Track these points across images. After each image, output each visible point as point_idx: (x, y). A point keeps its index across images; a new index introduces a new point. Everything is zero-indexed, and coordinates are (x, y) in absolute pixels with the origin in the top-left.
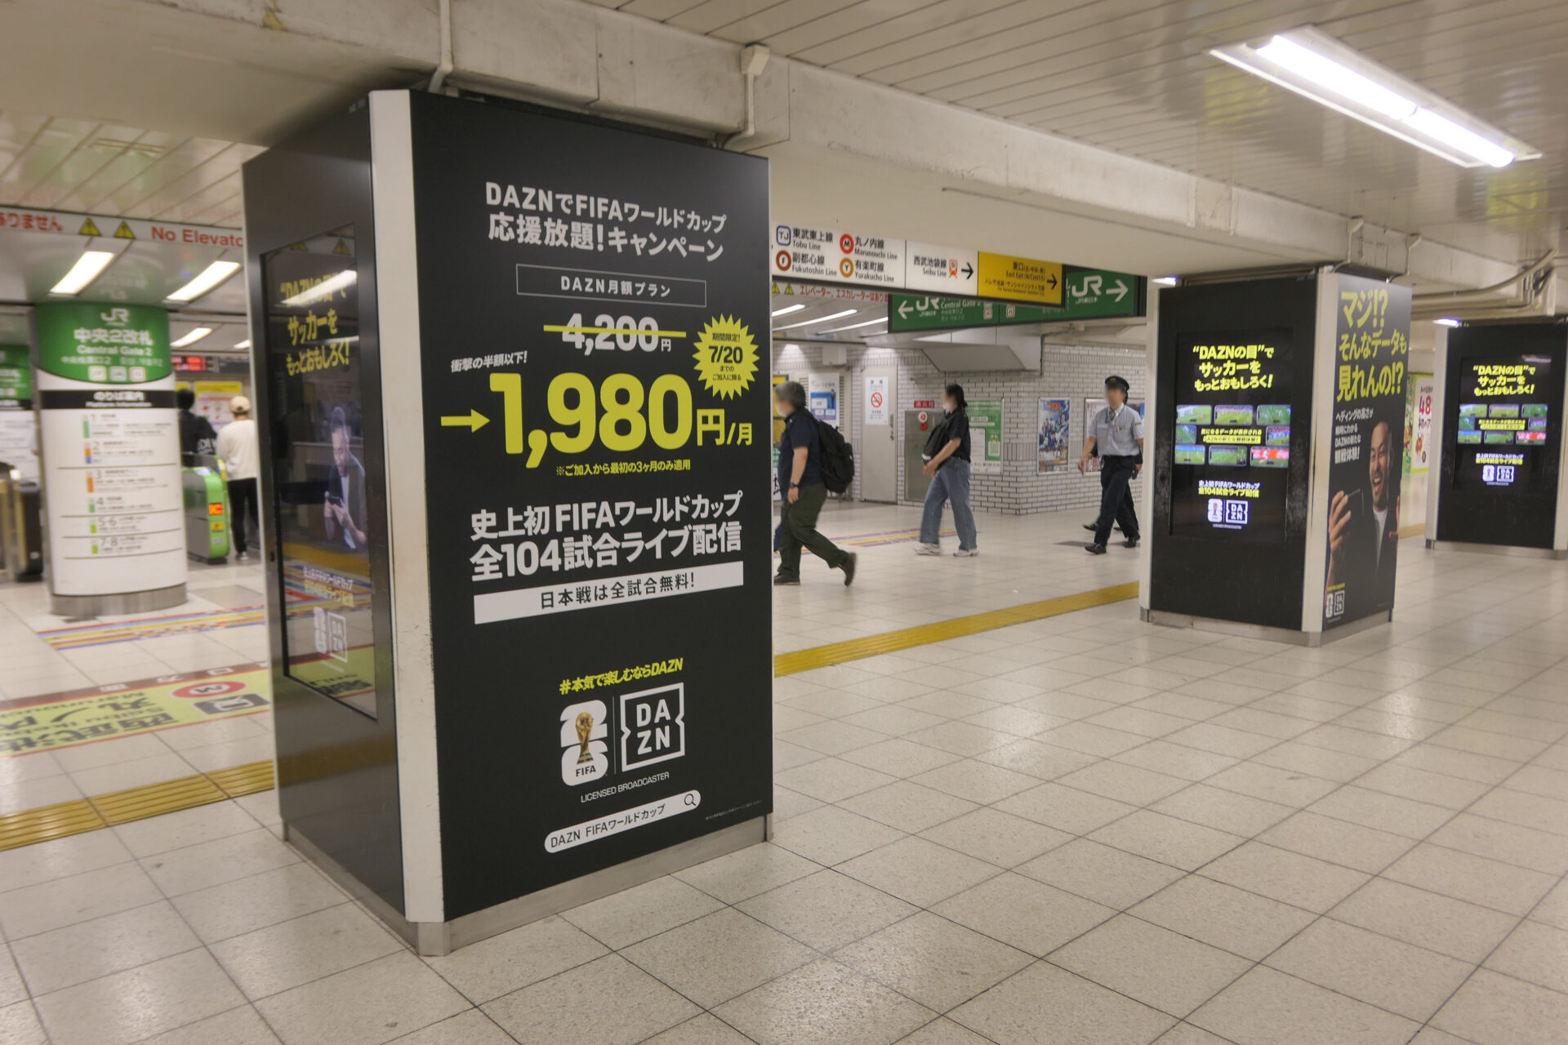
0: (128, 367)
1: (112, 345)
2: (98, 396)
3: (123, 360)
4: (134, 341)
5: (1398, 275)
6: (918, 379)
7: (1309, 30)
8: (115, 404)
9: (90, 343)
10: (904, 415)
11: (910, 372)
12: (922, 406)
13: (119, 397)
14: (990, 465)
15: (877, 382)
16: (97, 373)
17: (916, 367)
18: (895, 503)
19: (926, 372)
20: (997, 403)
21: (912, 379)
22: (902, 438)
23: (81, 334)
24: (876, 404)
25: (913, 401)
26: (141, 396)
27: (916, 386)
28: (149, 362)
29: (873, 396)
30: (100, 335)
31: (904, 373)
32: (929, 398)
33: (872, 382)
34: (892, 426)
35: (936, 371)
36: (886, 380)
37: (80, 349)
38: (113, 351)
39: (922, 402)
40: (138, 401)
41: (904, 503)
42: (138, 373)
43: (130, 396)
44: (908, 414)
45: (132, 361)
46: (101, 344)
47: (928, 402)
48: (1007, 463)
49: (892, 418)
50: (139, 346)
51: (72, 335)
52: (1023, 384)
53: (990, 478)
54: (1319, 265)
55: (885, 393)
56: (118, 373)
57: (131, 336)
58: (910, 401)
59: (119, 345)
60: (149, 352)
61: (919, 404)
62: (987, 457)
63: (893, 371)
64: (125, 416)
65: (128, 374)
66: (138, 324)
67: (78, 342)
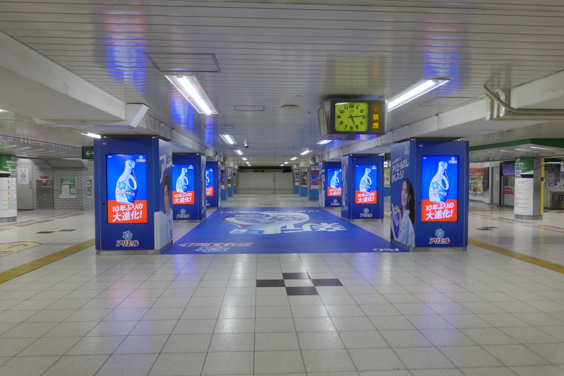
6: (41, 169)
10: (36, 181)
11: (39, 167)
12: (43, 178)
14: (72, 196)
15: (23, 169)
17: (41, 166)
18: (32, 210)
19: (45, 167)
20: (74, 177)
21: (39, 169)
22: (35, 188)
24: (23, 177)
25: (40, 176)
27: (41, 172)
29: (22, 174)
31: (35, 167)
32: (46, 175)
33: (21, 170)
34: (30, 184)
35: (51, 167)
36: (27, 170)
39: (43, 177)
41: (36, 209)
44: (37, 181)
47: (46, 177)
48: (78, 195)
49: (30, 182)
52: (82, 172)
53: (72, 200)
55: (27, 173)
58: (38, 176)
61: (42, 177)
62: (70, 193)
63: (30, 166)
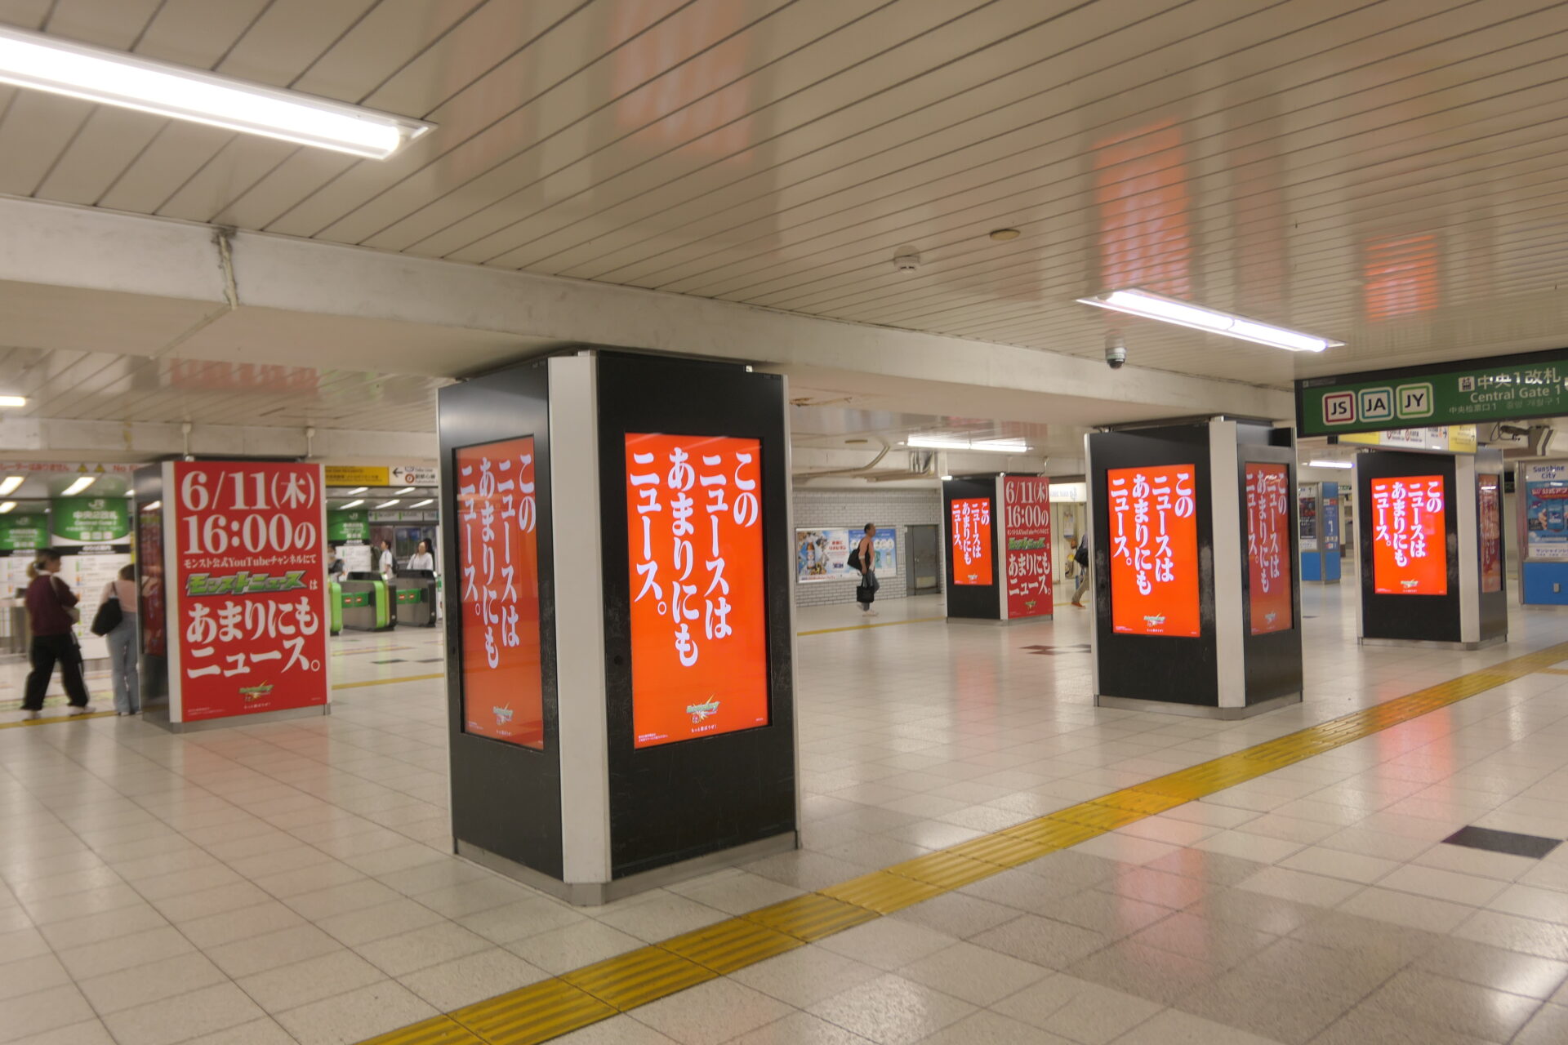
0: (102, 531)
1: (94, 520)
2: (85, 549)
3: (100, 528)
4: (107, 517)
8: (94, 552)
9: (82, 520)
13: (97, 548)
16: (85, 535)
23: (77, 515)
26: (109, 548)
28: (115, 529)
30: (88, 514)
37: (76, 523)
38: (95, 523)
40: (107, 550)
42: (109, 535)
43: (103, 548)
45: (105, 528)
46: (88, 520)
50: (109, 520)
51: (72, 516)
56: (97, 535)
57: (105, 514)
59: (98, 520)
60: (115, 523)
64: (100, 559)
65: (103, 535)
66: (109, 508)
67: (75, 519)
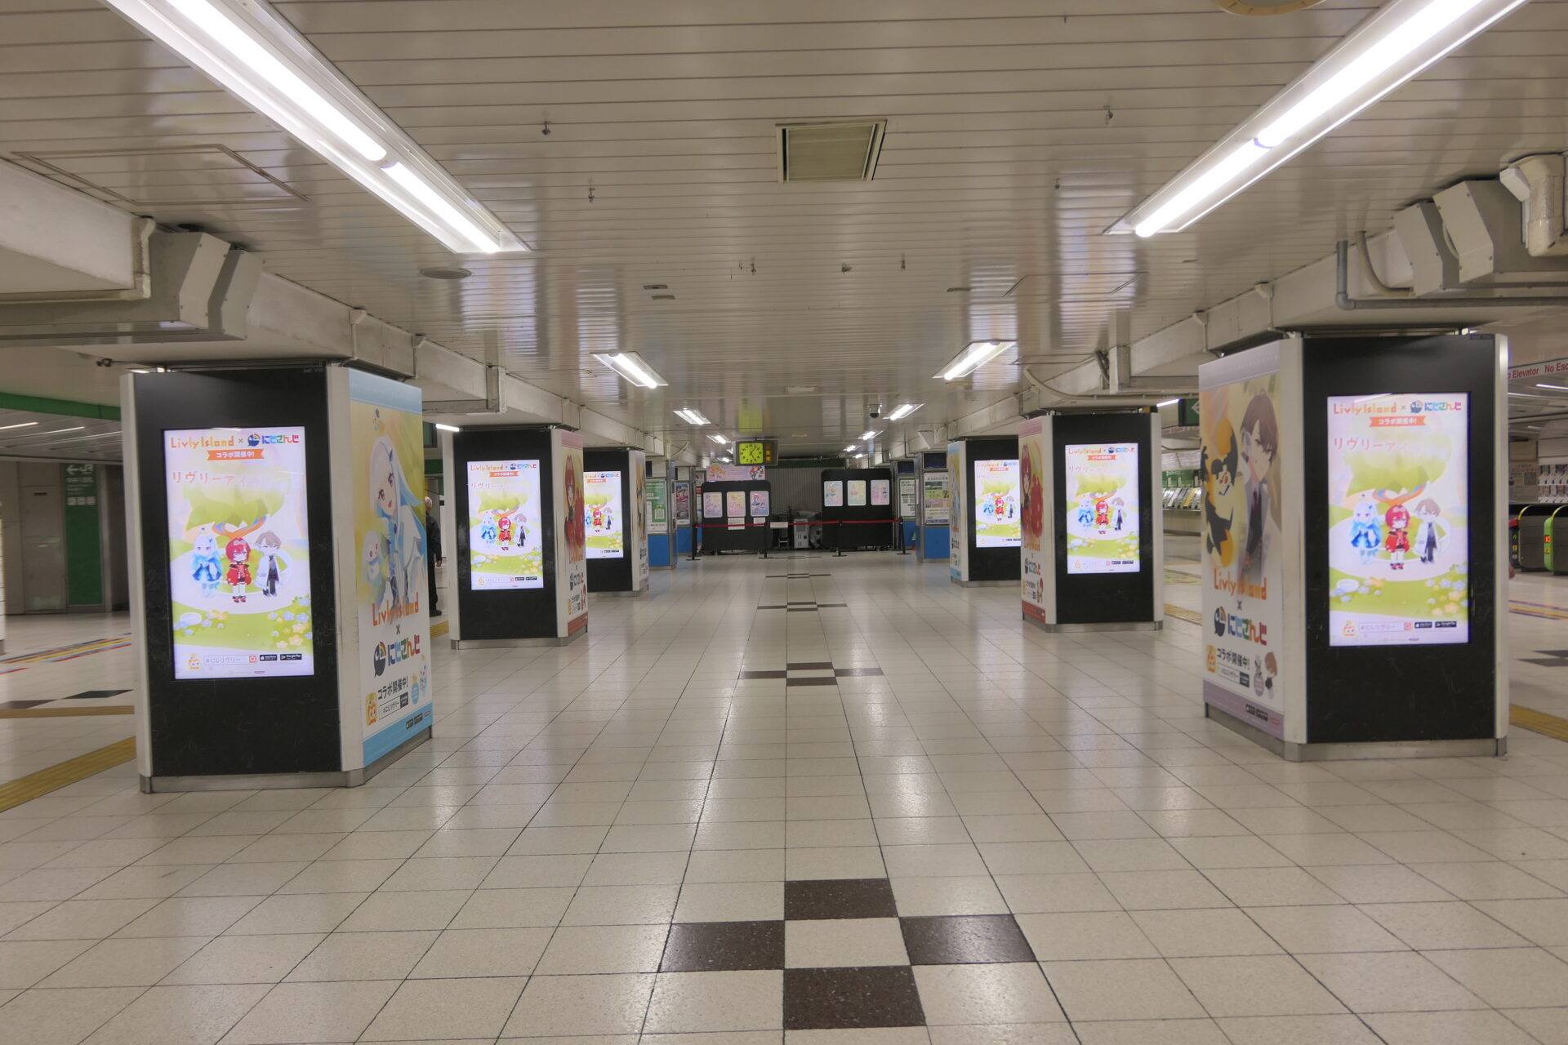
5: (577, 429)
7: (634, 354)
54: (550, 424)
